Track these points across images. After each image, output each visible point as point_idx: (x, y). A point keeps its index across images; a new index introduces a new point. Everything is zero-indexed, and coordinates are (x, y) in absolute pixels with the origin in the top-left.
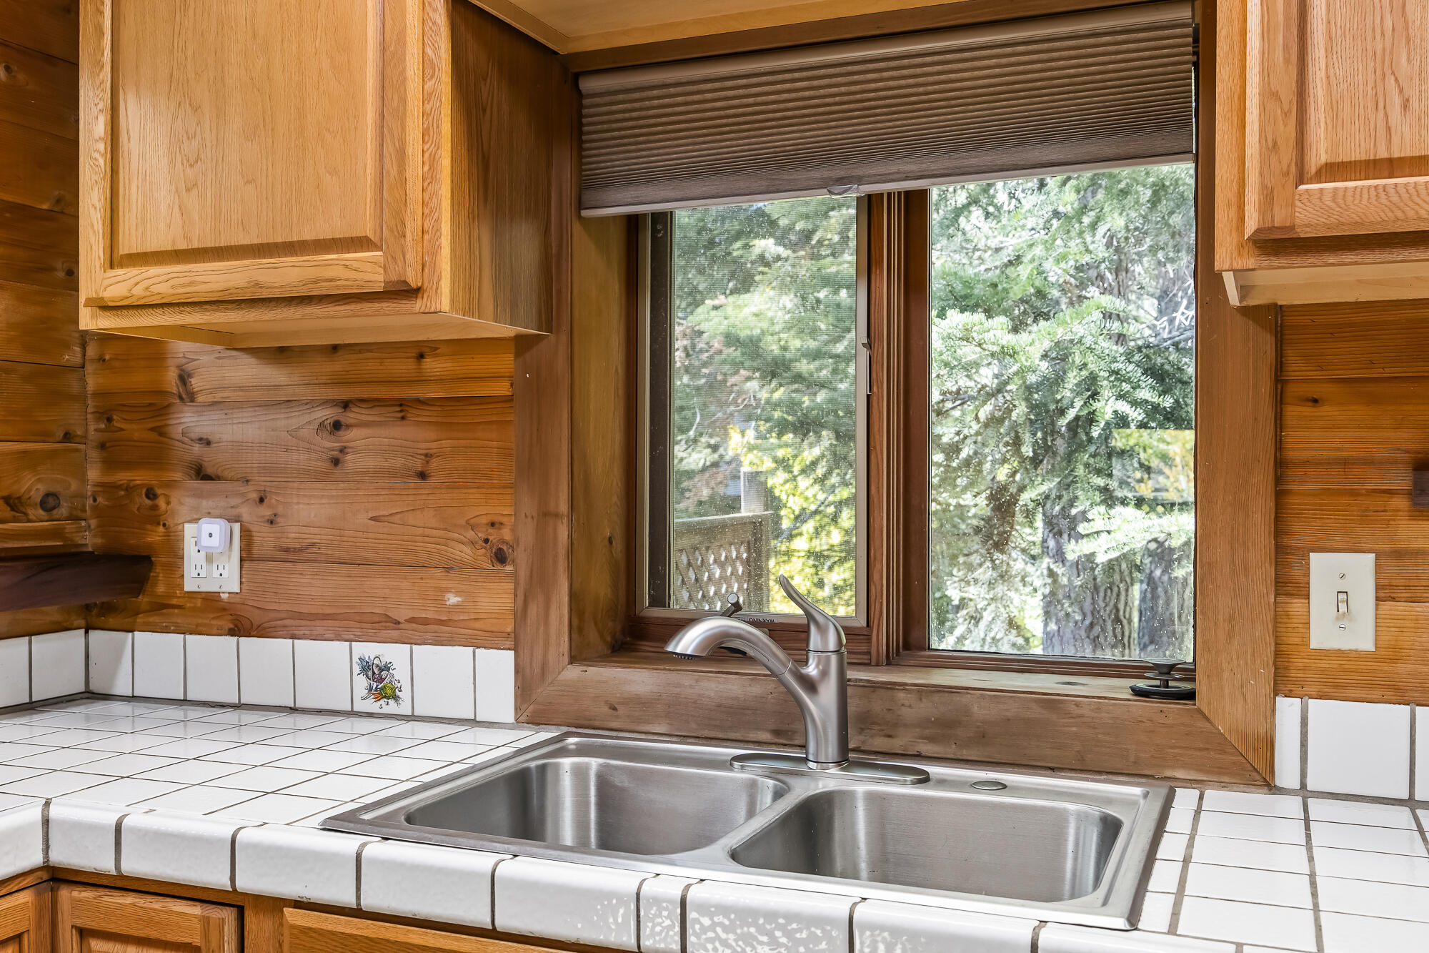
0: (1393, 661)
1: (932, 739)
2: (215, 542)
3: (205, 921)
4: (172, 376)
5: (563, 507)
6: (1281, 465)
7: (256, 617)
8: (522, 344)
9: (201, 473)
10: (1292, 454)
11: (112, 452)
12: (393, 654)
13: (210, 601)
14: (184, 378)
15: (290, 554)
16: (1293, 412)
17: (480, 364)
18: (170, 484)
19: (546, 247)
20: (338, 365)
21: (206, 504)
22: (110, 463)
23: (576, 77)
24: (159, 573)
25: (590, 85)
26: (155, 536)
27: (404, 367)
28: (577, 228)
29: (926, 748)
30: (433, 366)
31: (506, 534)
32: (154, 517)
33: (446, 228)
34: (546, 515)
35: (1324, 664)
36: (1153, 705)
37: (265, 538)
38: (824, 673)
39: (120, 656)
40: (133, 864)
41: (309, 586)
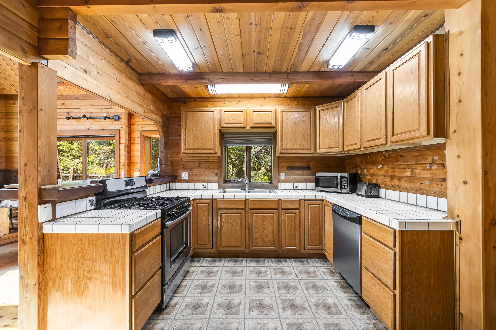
0: (286, 180)
2: (186, 174)
3: (209, 201)
4: (180, 159)
5: (223, 170)
6: (279, 167)
7: (190, 181)
8: (219, 157)
9: (183, 168)
10: (280, 166)
12: (206, 184)
13: (185, 180)
15: (194, 175)
16: (279, 163)
18: (179, 169)
20: (199, 158)
21: (184, 171)
22: (172, 167)
23: (224, 134)
24: (178, 177)
25: (224, 135)
26: (178, 174)
27: (207, 158)
30: (210, 158)
31: (217, 173)
32: (178, 172)
33: (219, 148)
34: (221, 171)
35: (281, 180)
36: (270, 184)
37: (191, 174)
39: (173, 186)
40: (202, 198)
41: (196, 178)
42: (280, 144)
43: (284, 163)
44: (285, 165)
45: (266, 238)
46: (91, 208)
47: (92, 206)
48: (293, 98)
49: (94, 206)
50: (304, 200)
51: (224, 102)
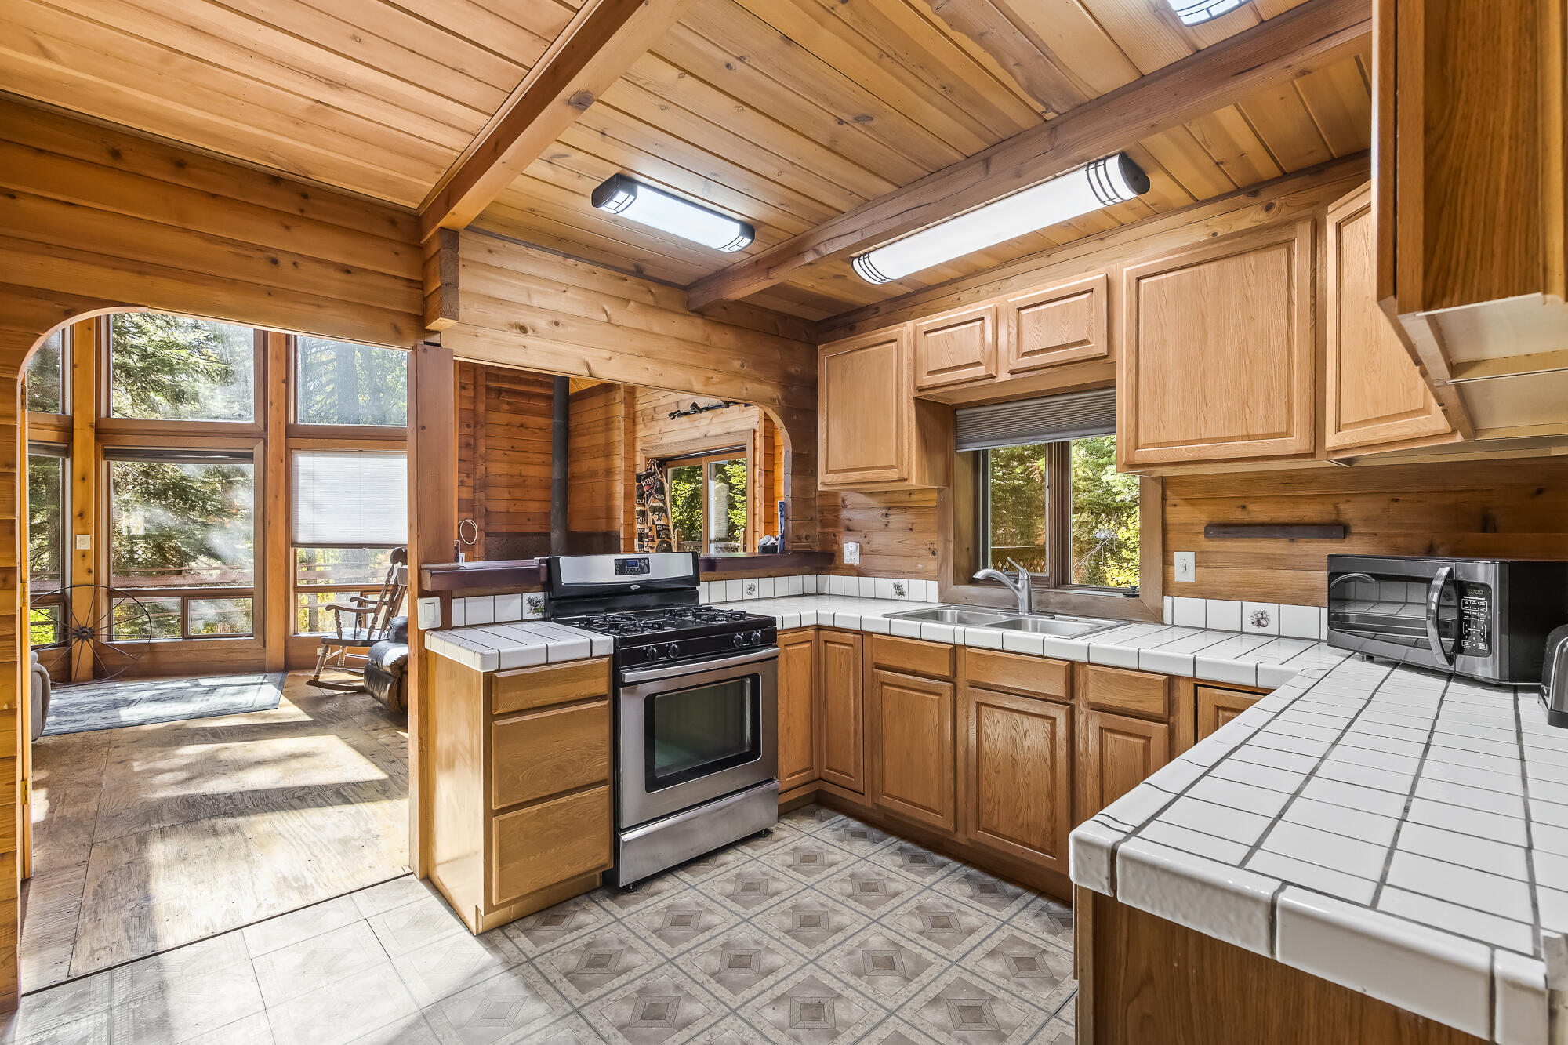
0: (1201, 585)
1: (1059, 608)
2: (852, 549)
4: (840, 500)
5: (952, 539)
7: (864, 571)
8: (939, 490)
9: (848, 529)
10: (1168, 521)
11: (824, 523)
12: (902, 582)
13: (851, 566)
14: (843, 501)
15: (873, 553)
16: (1168, 508)
17: (928, 496)
18: (840, 532)
19: (946, 462)
20: (888, 497)
21: (850, 538)
22: (823, 526)
24: (837, 558)
25: (958, 413)
26: (836, 547)
27: (906, 497)
28: (956, 455)
29: (1058, 611)
30: (914, 497)
31: (935, 546)
32: (835, 542)
33: (914, 462)
34: (946, 541)
35: (1179, 586)
36: (1127, 598)
37: (866, 548)
38: (1023, 587)
39: (825, 582)
40: (837, 624)
41: (879, 562)
42: (1128, 426)
43: (1193, 505)
44: (1199, 516)
45: (1023, 809)
46: (532, 616)
47: (536, 611)
48: (1241, 198)
49: (541, 612)
50: (1198, 684)
51: (956, 296)
